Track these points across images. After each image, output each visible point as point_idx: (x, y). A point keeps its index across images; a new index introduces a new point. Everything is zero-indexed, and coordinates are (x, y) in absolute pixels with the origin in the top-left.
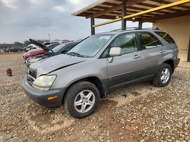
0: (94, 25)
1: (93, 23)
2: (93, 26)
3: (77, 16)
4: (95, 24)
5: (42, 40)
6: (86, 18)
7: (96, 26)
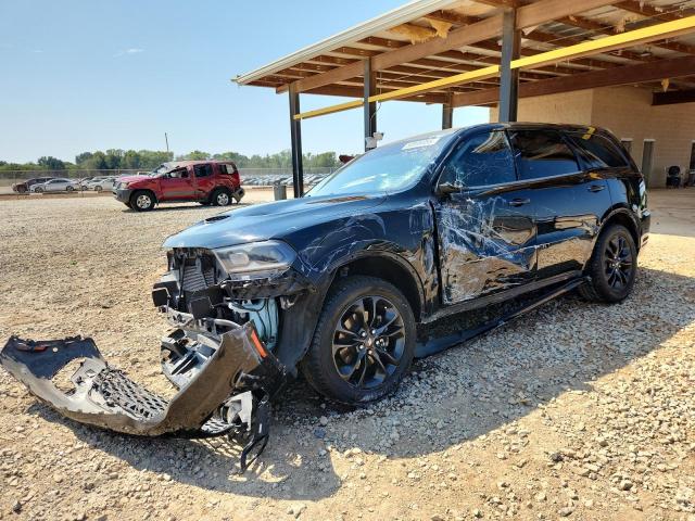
0: (298, 112)
1: (295, 107)
2: (296, 117)
3: (249, 84)
4: (302, 111)
5: (143, 154)
6: (277, 92)
7: (304, 118)
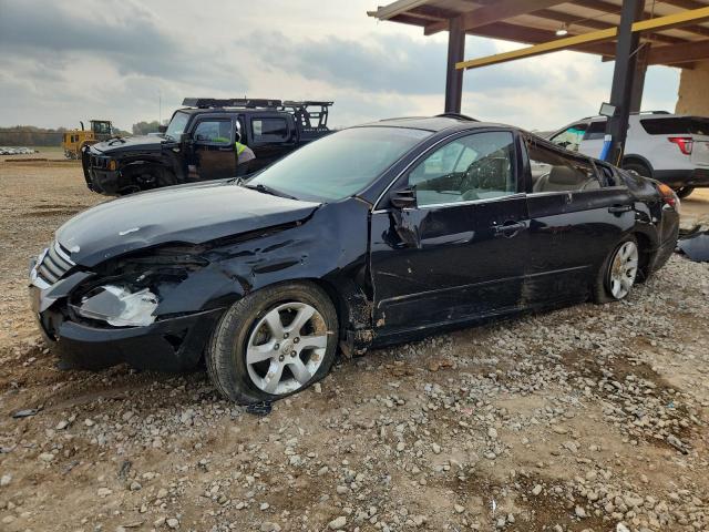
1: (457, 51)
2: (458, 66)
3: (391, 18)
6: (426, 33)
7: (469, 68)
